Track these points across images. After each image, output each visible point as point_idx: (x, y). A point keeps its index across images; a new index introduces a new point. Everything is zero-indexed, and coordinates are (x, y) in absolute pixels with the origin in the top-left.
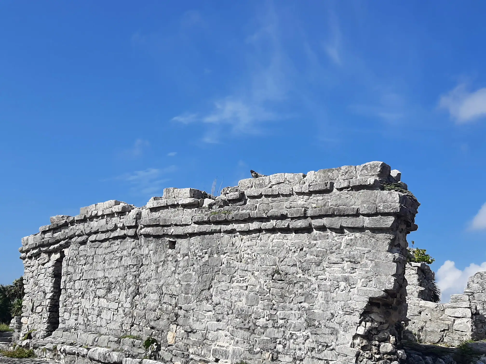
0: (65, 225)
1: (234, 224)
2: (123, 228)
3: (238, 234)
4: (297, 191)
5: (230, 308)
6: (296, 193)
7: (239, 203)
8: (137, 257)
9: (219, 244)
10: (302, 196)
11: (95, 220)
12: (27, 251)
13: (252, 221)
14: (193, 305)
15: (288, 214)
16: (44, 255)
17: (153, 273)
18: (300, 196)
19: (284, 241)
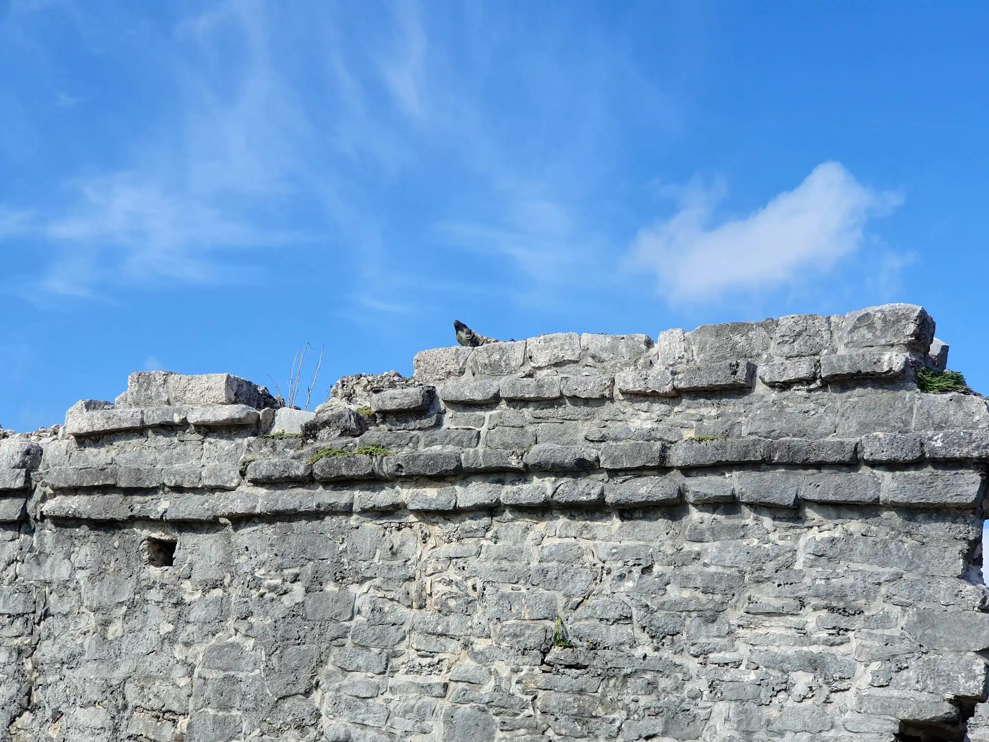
1: (398, 488)
3: (413, 518)
6: (623, 393)
7: (417, 423)
9: (345, 551)
10: (644, 405)
13: (464, 479)
15: (602, 459)
18: (637, 406)
19: (583, 543)
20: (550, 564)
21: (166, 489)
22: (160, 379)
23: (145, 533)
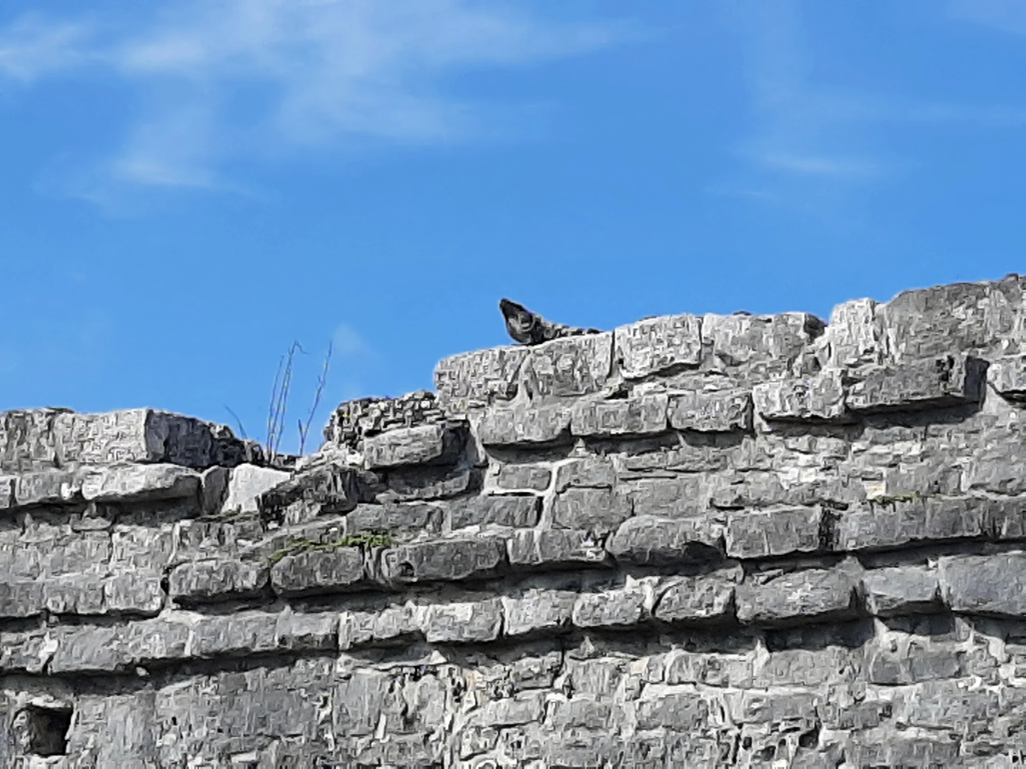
1: (410, 604)
3: (436, 657)
4: (775, 410)
6: (769, 420)
7: (439, 488)
10: (803, 442)
13: (515, 584)
15: (729, 542)
18: (791, 443)
19: (708, 694)
20: (653, 733)
21: (53, 619)
22: (41, 422)
23: (23, 698)
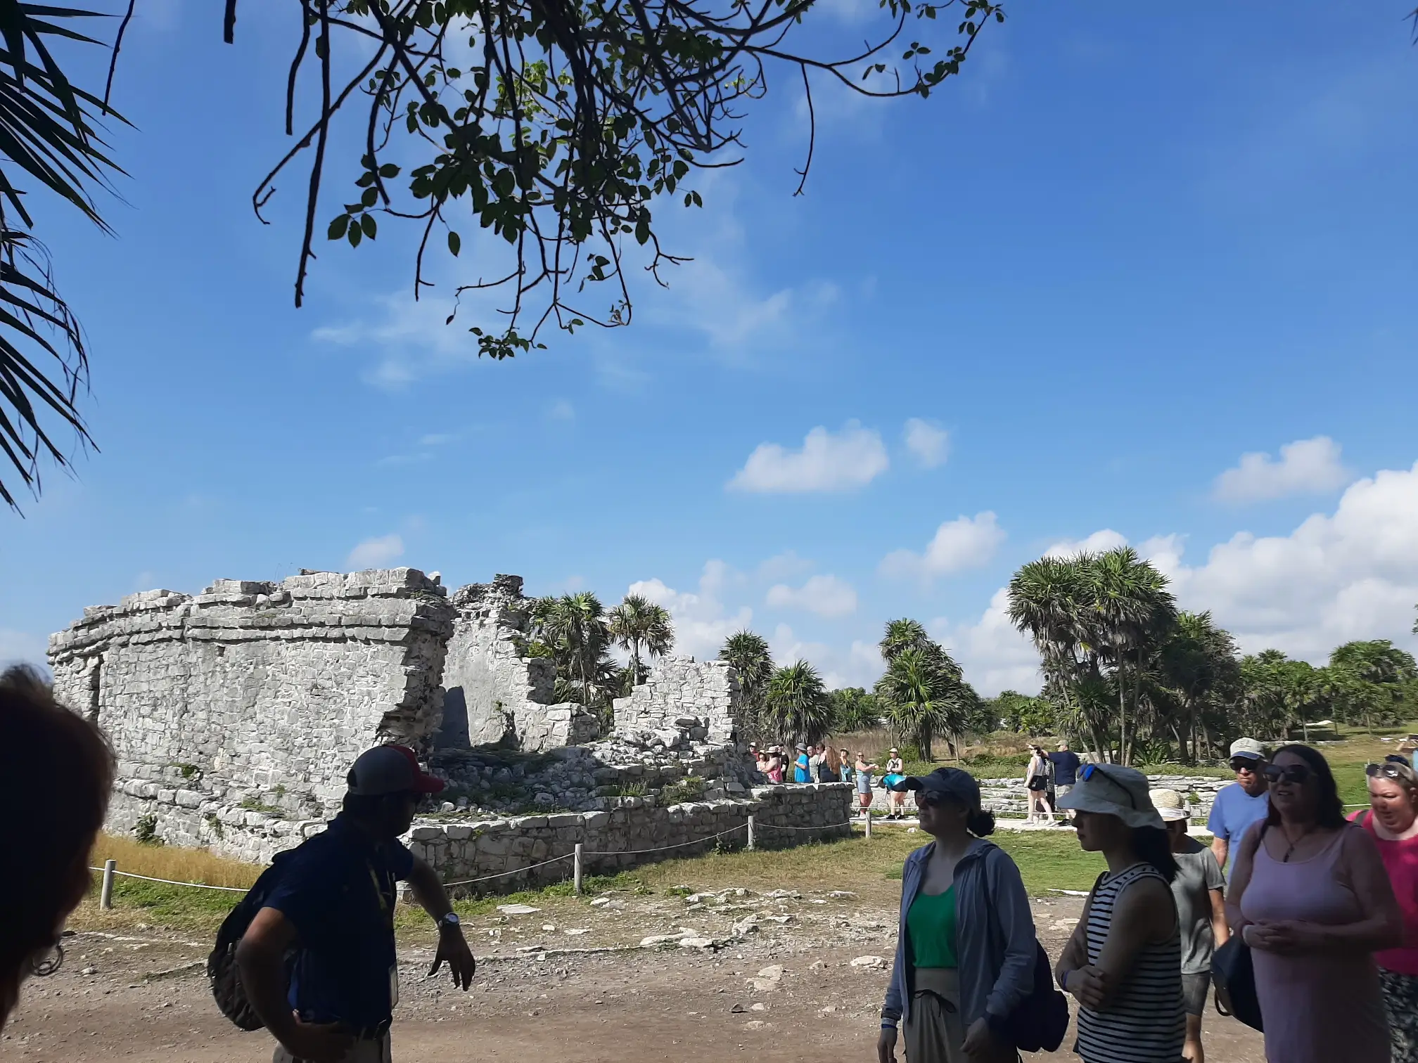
0: (103, 620)
1: (279, 630)
2: (169, 628)
4: (338, 594)
5: (272, 727)
6: (337, 596)
8: (184, 666)
9: (265, 653)
10: (340, 601)
11: (138, 614)
12: (56, 654)
13: (296, 627)
14: (238, 725)
16: (78, 660)
17: (202, 686)
20: (315, 660)
21: (222, 627)
23: (217, 644)
